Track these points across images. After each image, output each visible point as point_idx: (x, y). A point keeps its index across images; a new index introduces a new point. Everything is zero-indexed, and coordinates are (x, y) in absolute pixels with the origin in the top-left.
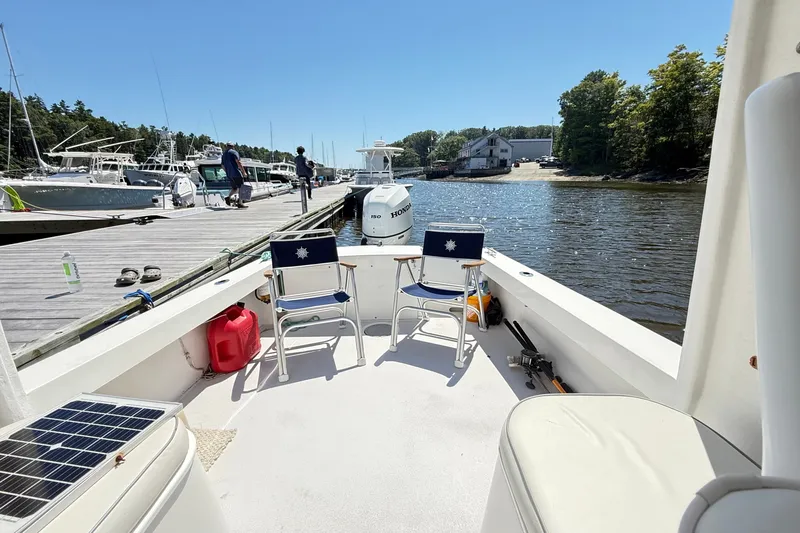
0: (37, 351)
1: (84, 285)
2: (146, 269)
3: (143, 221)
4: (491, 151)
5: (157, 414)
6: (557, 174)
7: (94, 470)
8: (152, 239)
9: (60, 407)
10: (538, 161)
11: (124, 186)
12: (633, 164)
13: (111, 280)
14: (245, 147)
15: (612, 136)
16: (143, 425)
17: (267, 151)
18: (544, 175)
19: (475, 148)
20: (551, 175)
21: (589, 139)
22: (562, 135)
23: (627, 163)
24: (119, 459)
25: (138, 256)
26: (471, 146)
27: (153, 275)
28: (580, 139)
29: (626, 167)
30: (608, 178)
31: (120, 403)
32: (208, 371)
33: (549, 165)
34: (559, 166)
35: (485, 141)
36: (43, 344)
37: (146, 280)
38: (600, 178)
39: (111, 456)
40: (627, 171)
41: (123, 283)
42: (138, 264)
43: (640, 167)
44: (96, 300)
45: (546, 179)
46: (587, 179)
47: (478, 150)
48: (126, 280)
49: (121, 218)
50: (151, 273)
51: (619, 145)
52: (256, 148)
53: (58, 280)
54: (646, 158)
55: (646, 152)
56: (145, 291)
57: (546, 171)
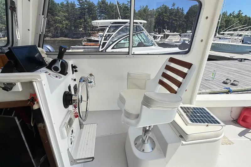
0: (200, 93)
1: (215, 79)
2: (234, 81)
3: (241, 60)
5: (219, 123)
7: (203, 124)
8: (241, 69)
9: (201, 107)
11: (241, 44)
13: (222, 80)
16: (215, 123)
24: (207, 125)
25: (234, 75)
27: (236, 84)
31: (212, 115)
32: (235, 121)
36: (202, 92)
37: (232, 84)
39: (206, 124)
41: (225, 83)
42: (232, 78)
44: (216, 85)
48: (226, 82)
49: (233, 58)
50: (235, 83)
53: (209, 76)
56: (231, 88)
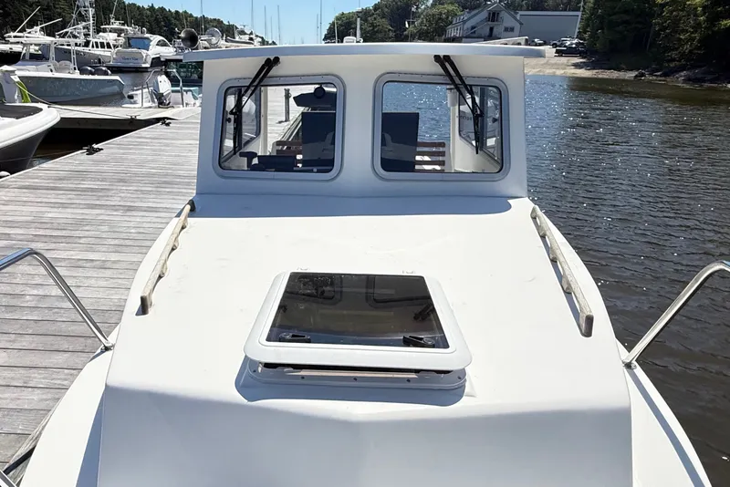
4: (491, 29)
6: (577, 66)
10: (555, 45)
11: (77, 75)
12: (683, 55)
14: (162, 9)
15: (660, 15)
17: (191, 16)
18: (557, 66)
19: (469, 25)
20: (568, 68)
21: (626, 17)
22: (594, 9)
23: (674, 54)
26: (464, 22)
28: (613, 17)
29: (673, 60)
30: (643, 75)
33: (569, 52)
34: (581, 54)
35: (484, 15)
38: (631, 75)
40: (672, 65)
43: (690, 61)
45: (559, 72)
46: (614, 74)
47: (473, 28)
51: (664, 29)
52: (177, 12)
54: (699, 48)
55: (699, 41)
57: (564, 60)
